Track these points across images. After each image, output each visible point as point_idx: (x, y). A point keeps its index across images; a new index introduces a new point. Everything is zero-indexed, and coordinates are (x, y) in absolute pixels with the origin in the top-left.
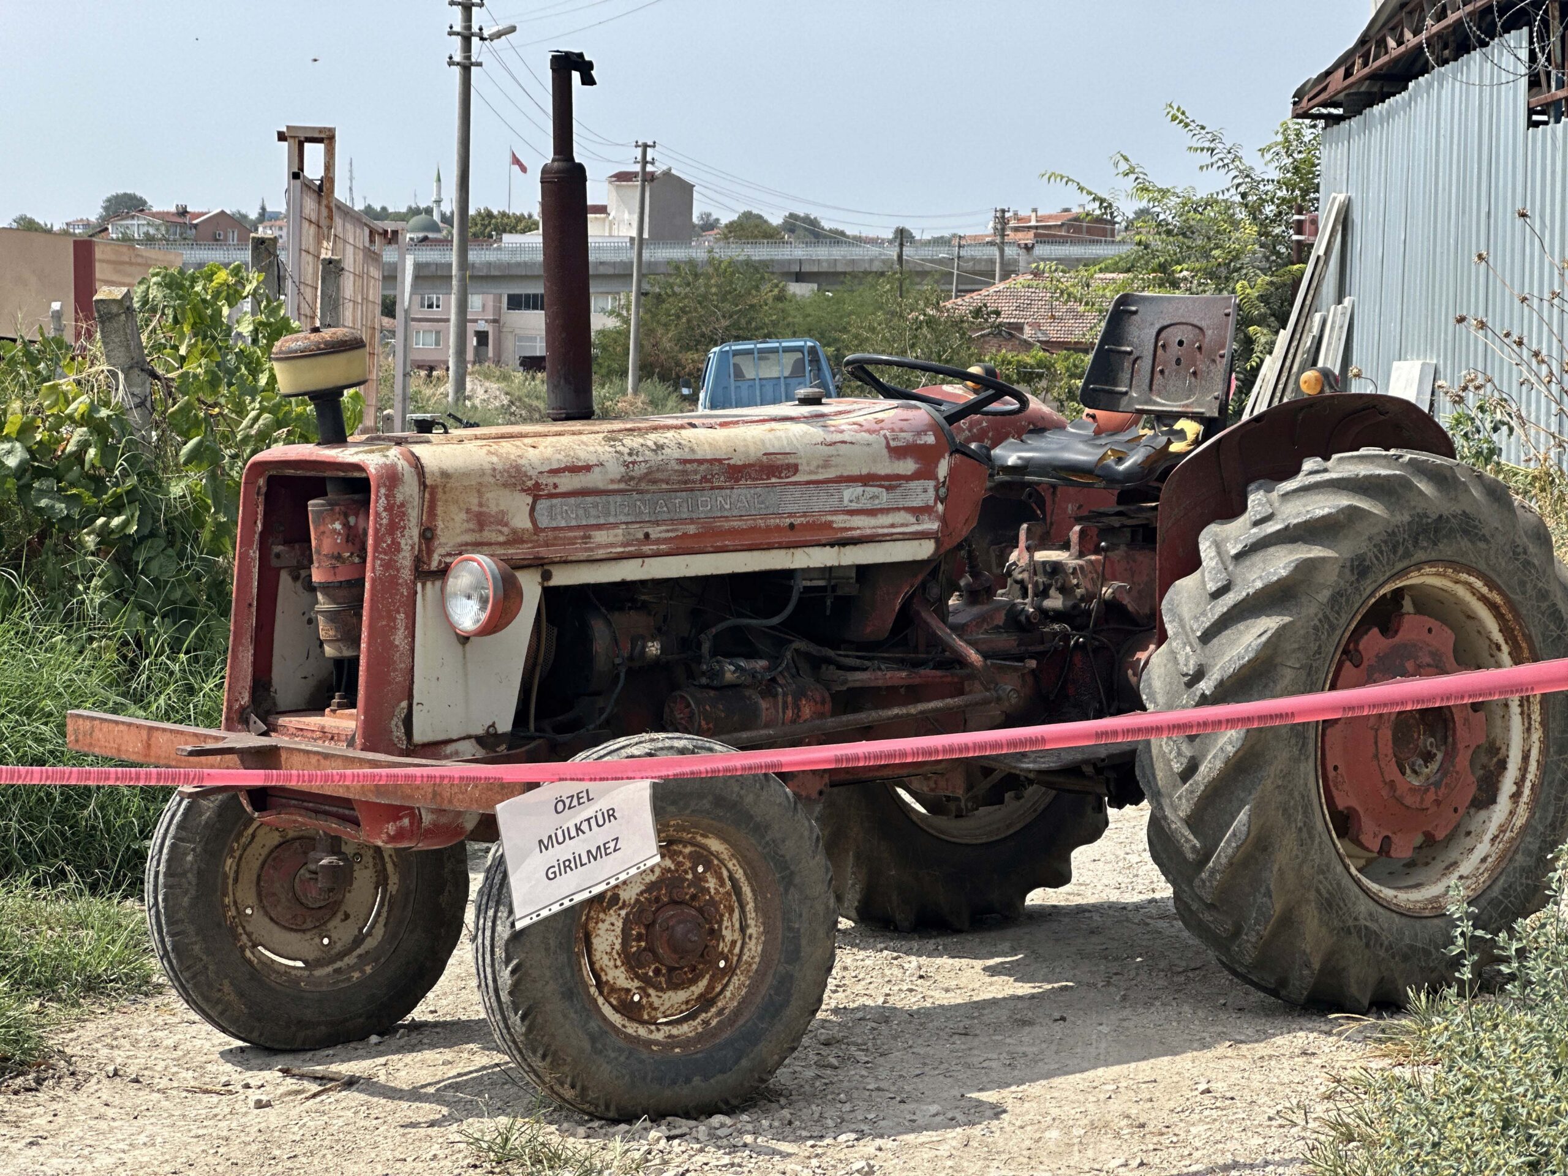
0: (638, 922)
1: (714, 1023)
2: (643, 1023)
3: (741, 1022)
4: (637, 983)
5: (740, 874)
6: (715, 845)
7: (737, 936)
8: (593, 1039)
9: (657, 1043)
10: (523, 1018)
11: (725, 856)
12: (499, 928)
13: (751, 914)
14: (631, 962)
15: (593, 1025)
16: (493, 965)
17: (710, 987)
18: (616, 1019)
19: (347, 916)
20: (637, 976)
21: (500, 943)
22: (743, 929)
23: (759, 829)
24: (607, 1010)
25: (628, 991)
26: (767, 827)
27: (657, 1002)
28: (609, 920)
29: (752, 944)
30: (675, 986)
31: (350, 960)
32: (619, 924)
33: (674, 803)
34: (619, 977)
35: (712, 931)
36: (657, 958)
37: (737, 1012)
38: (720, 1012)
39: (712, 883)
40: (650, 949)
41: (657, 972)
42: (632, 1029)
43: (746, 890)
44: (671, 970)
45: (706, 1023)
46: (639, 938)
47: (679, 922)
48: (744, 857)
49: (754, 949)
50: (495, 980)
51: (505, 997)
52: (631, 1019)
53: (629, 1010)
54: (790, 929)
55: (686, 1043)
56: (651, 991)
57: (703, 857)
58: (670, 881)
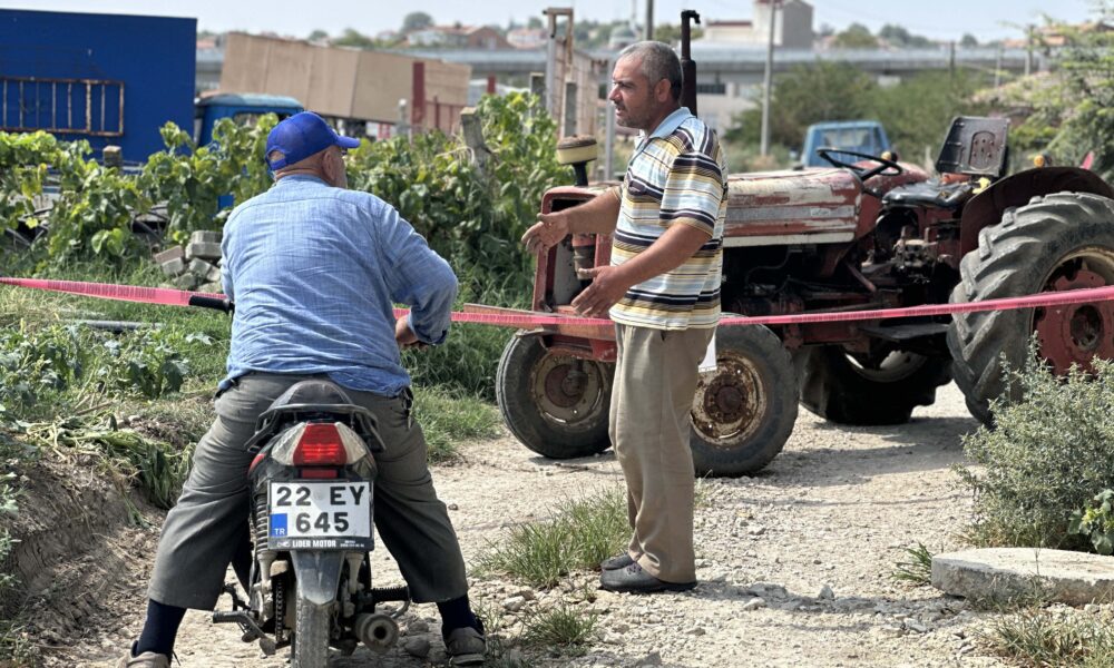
0: (711, 393)
1: (744, 439)
2: (713, 437)
4: (710, 420)
5: (756, 375)
6: (745, 361)
7: (755, 402)
9: (719, 446)
11: (750, 366)
13: (761, 393)
14: (708, 410)
17: (743, 424)
18: (701, 435)
19: (584, 401)
20: (711, 417)
22: (757, 399)
23: (765, 355)
24: (698, 430)
25: (707, 423)
27: (719, 429)
29: (761, 406)
30: (727, 421)
31: (586, 420)
32: (703, 394)
34: (702, 416)
35: (743, 399)
36: (719, 409)
37: (754, 435)
38: (747, 434)
39: (744, 378)
40: (717, 405)
41: (719, 415)
42: (708, 439)
43: (759, 382)
44: (725, 414)
46: (712, 400)
47: (729, 393)
48: (758, 367)
52: (708, 435)
53: (707, 431)
54: (778, 400)
56: (717, 423)
57: (740, 366)
58: (725, 376)
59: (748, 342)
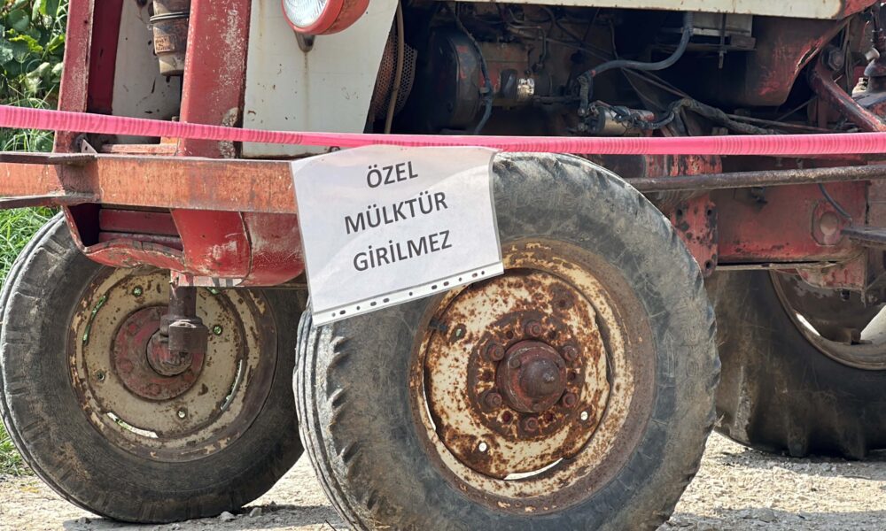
0: (487, 358)
1: (573, 482)
2: (489, 476)
3: (605, 481)
4: (483, 430)
5: (608, 315)
6: (580, 277)
7: (603, 385)
8: (428, 488)
9: (505, 500)
10: (346, 458)
11: (592, 292)
12: (321, 353)
13: (619, 362)
14: (478, 404)
15: (429, 472)
16: (314, 396)
17: (569, 442)
18: (459, 469)
19: (205, 390)
20: (484, 422)
21: (322, 370)
22: (610, 377)
23: (632, 260)
24: (448, 459)
25: (473, 438)
26: (641, 258)
27: (506, 454)
28: (453, 354)
29: (619, 396)
30: (528, 436)
31: (206, 434)
32: (465, 360)
33: (532, 220)
34: (462, 420)
35: (573, 376)
36: (507, 401)
37: (600, 472)
38: (581, 471)
39: (574, 321)
40: (500, 390)
41: (507, 418)
42: (476, 482)
43: (615, 333)
44: (524, 416)
45: (563, 482)
46: (487, 376)
47: (533, 360)
48: (613, 293)
49: (621, 403)
50: (315, 414)
51: (326, 433)
52: (475, 471)
53: (475, 460)
54: (664, 379)
55: (538, 502)
56: (500, 440)
58: (526, 314)
59: (586, 224)
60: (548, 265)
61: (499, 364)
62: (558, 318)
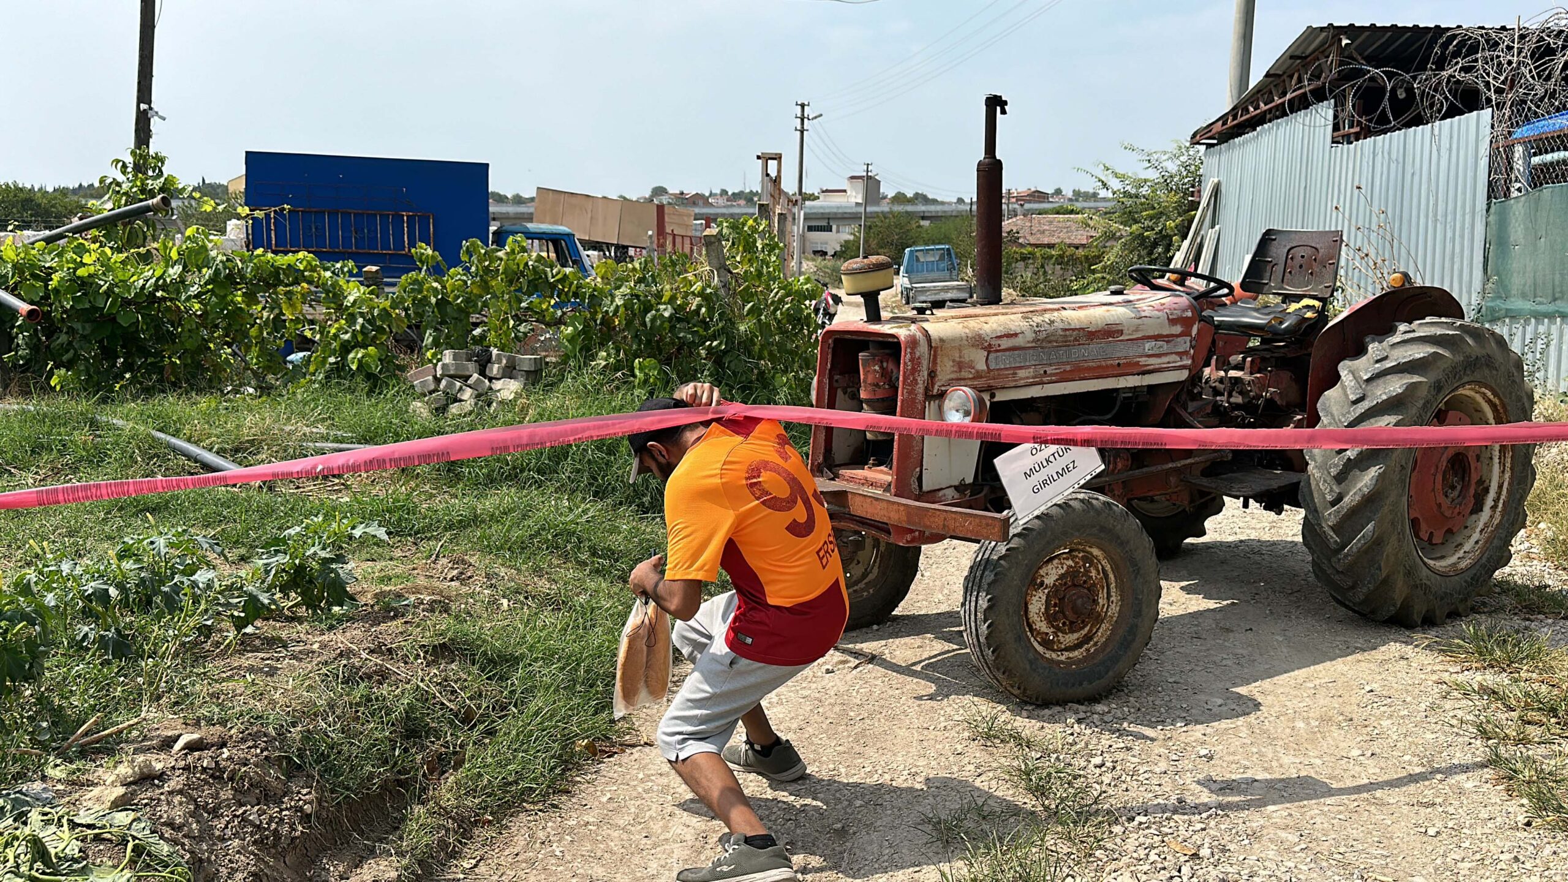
0: (1055, 596)
1: (1092, 650)
2: (1054, 650)
3: (1108, 650)
4: (1052, 630)
5: (1108, 568)
6: (1096, 552)
7: (1105, 601)
8: (1031, 663)
9: (1062, 662)
10: (993, 652)
11: (1101, 558)
12: (980, 602)
13: (1113, 590)
14: (1050, 618)
15: (1031, 656)
16: (976, 622)
17: (1090, 630)
18: (1040, 649)
19: (859, 562)
20: (1053, 626)
21: (980, 610)
22: (1109, 596)
23: (1122, 544)
24: (1036, 644)
25: (1047, 634)
26: (1128, 542)
27: (1062, 639)
28: (1038, 595)
29: (1113, 606)
30: (1072, 631)
31: (862, 585)
32: (1044, 598)
33: (1078, 530)
34: (1042, 626)
35: (1094, 600)
36: (1065, 617)
37: (1105, 644)
38: (1095, 644)
39: (1093, 573)
40: (1062, 611)
41: (1064, 624)
42: (1049, 654)
43: (1111, 576)
44: (1072, 623)
45: (1088, 650)
46: (1055, 605)
47: (1079, 597)
48: (1112, 559)
49: (1114, 609)
50: (977, 630)
51: (982, 639)
52: (1048, 649)
53: (1047, 644)
54: (1136, 599)
55: (1078, 662)
56: (1060, 634)
57: (1089, 559)
58: (1072, 573)
59: (1102, 529)
60: (1080, 547)
61: (1061, 600)
62: (1087, 571)
